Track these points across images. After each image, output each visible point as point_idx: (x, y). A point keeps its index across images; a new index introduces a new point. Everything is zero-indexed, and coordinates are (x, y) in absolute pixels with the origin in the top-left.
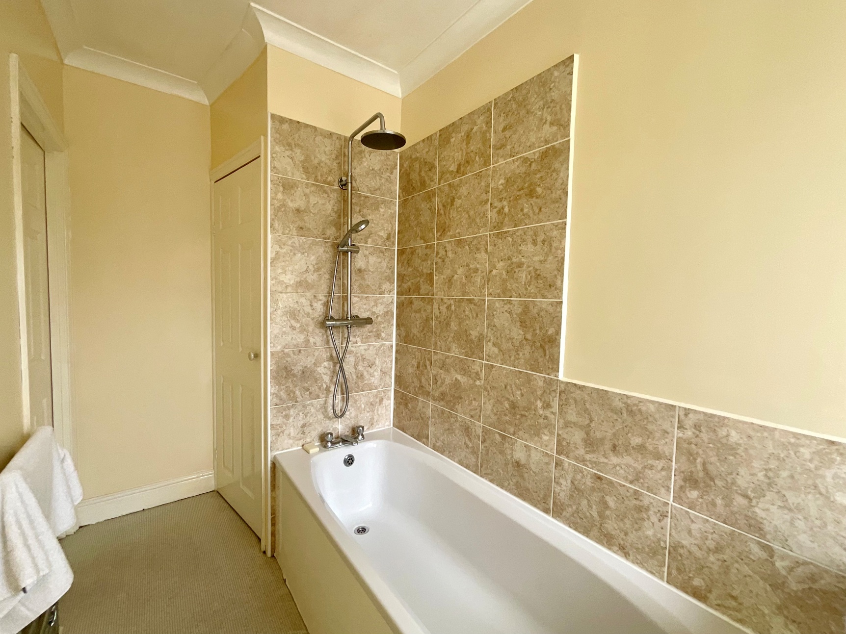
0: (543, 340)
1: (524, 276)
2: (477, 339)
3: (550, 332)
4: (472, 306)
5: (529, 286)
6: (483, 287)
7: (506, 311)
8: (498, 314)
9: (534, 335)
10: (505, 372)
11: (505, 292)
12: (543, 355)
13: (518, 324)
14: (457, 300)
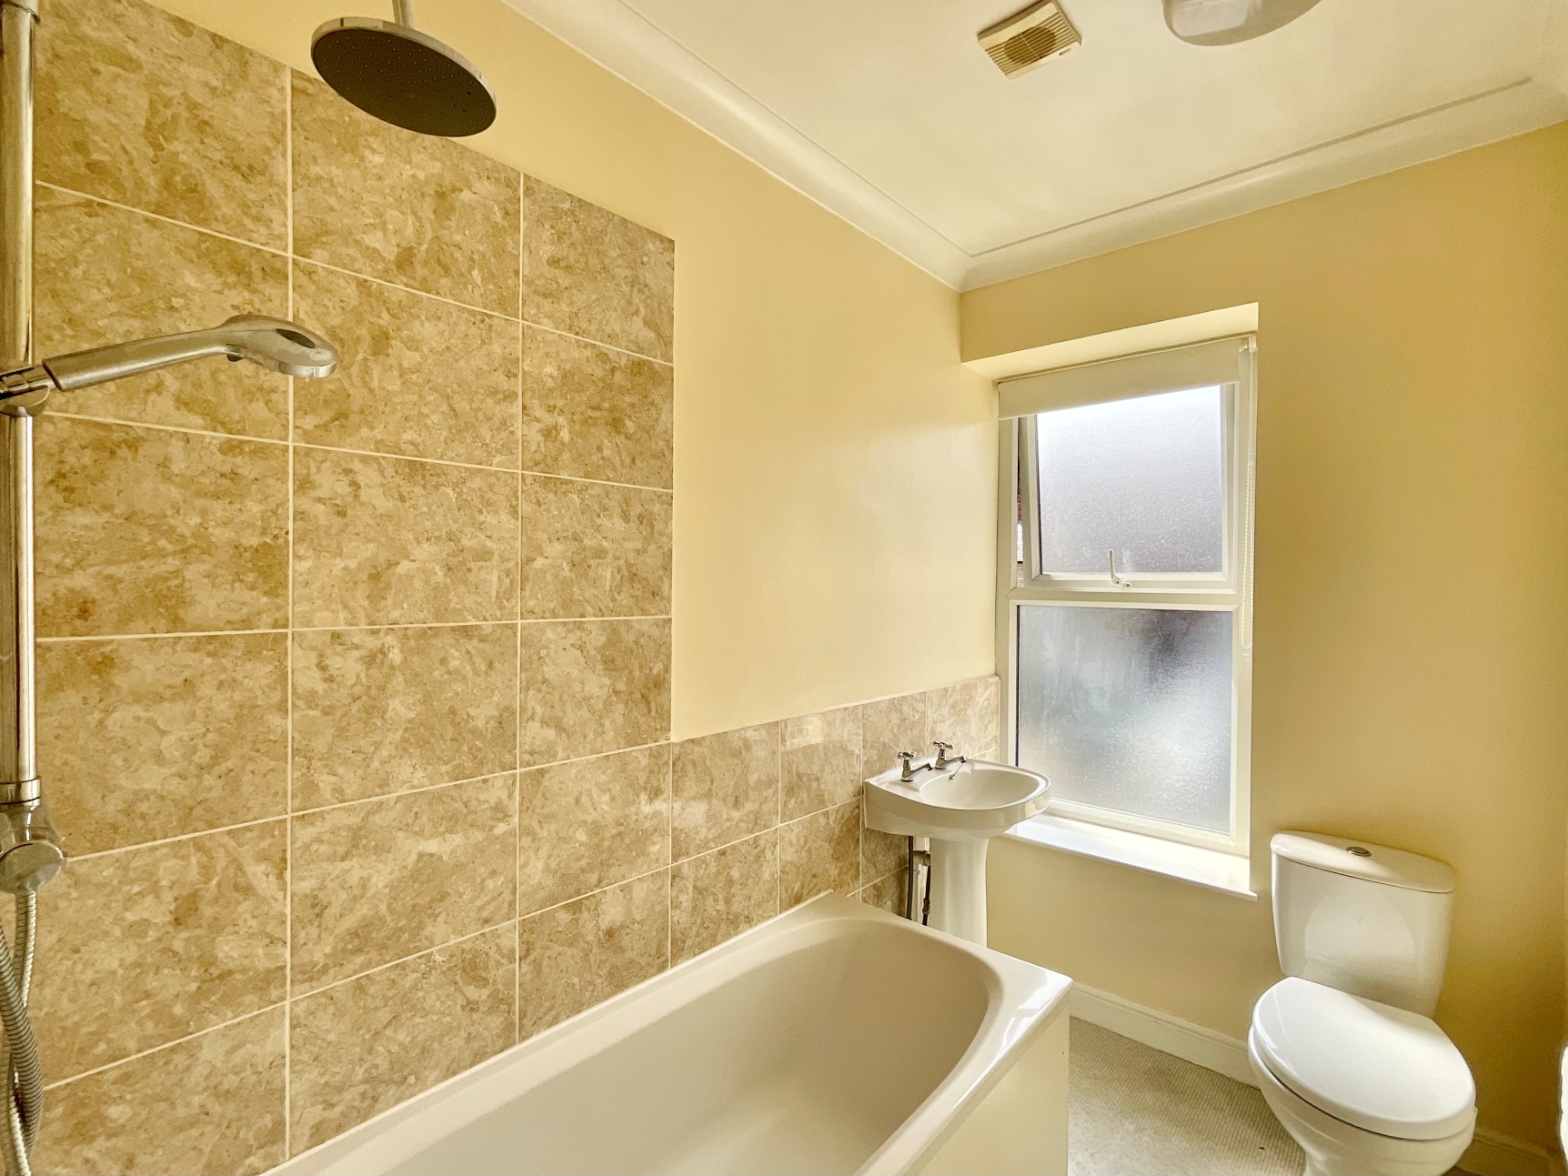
0: (646, 686)
1: (609, 576)
2: (492, 723)
3: (655, 672)
4: (473, 645)
5: (618, 594)
6: (509, 594)
7: (573, 645)
8: (552, 654)
9: (631, 680)
10: (574, 771)
11: (568, 605)
12: (646, 711)
13: (600, 667)
14: (409, 633)
